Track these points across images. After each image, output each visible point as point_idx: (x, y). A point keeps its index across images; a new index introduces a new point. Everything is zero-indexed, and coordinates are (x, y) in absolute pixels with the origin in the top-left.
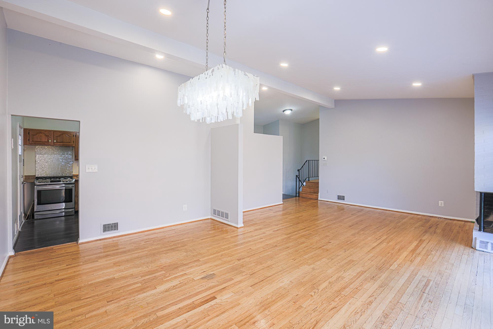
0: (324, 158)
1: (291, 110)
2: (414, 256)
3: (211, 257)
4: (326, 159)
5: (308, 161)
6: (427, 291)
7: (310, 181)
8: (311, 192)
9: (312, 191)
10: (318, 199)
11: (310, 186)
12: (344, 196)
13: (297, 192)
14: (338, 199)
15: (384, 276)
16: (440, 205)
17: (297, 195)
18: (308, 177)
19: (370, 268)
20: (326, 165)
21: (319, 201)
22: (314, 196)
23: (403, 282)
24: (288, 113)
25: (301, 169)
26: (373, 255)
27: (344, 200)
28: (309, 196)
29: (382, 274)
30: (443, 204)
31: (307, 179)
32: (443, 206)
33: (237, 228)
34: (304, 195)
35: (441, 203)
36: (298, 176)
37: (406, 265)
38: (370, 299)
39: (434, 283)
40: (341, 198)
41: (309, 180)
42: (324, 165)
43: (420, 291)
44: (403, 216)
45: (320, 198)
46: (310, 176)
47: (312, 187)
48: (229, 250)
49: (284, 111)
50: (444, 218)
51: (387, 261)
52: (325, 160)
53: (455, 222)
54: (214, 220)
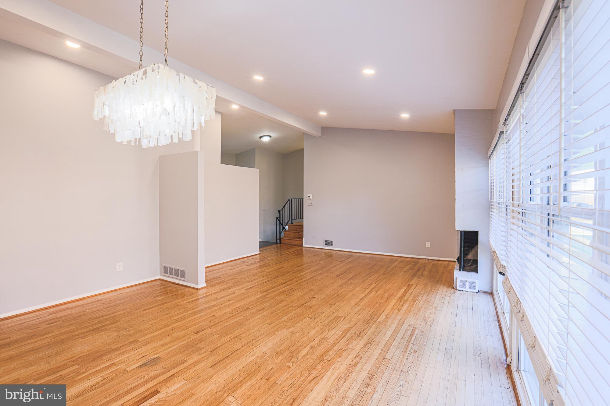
0: (309, 197)
1: (270, 136)
2: (401, 304)
3: (155, 334)
4: (311, 197)
5: (290, 200)
6: (412, 342)
7: (294, 224)
8: (295, 238)
9: (296, 236)
10: (303, 246)
11: (294, 229)
12: (332, 241)
13: (278, 239)
14: (326, 244)
15: (371, 330)
16: (427, 246)
17: (278, 241)
18: (291, 219)
19: (356, 324)
20: (311, 205)
21: (304, 249)
22: (298, 242)
23: (390, 335)
24: (266, 139)
25: (282, 210)
26: (360, 308)
27: (332, 245)
28: (293, 242)
29: (369, 328)
30: (429, 245)
31: (290, 222)
32: (429, 246)
33: (197, 289)
34: (287, 241)
35: (428, 244)
36: (279, 219)
37: (393, 314)
38: (356, 360)
39: (420, 331)
40: (328, 243)
41: (292, 223)
42: (310, 205)
43: (406, 342)
44: (393, 260)
45: (305, 244)
46: (293, 219)
47: (297, 231)
48: (184, 321)
49: (261, 137)
50: (431, 260)
51: (375, 313)
52: (310, 199)
53: (440, 262)
54: (165, 281)
